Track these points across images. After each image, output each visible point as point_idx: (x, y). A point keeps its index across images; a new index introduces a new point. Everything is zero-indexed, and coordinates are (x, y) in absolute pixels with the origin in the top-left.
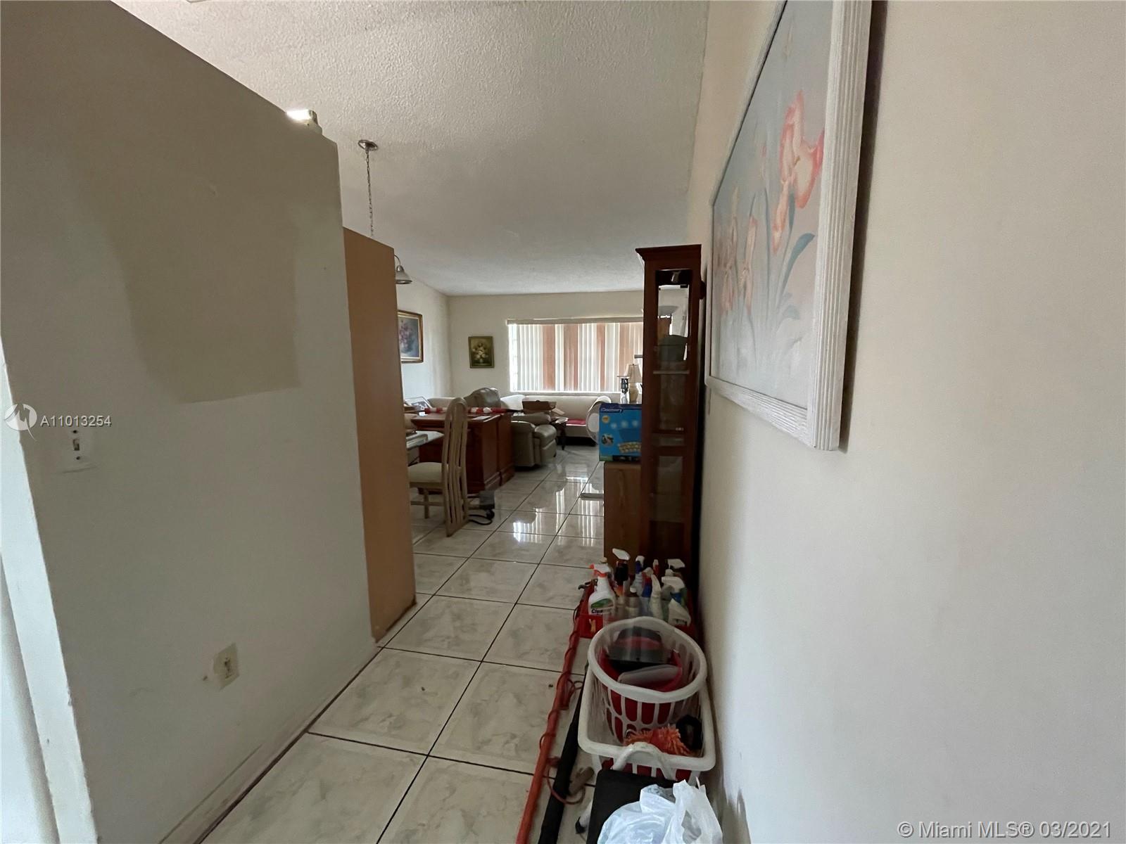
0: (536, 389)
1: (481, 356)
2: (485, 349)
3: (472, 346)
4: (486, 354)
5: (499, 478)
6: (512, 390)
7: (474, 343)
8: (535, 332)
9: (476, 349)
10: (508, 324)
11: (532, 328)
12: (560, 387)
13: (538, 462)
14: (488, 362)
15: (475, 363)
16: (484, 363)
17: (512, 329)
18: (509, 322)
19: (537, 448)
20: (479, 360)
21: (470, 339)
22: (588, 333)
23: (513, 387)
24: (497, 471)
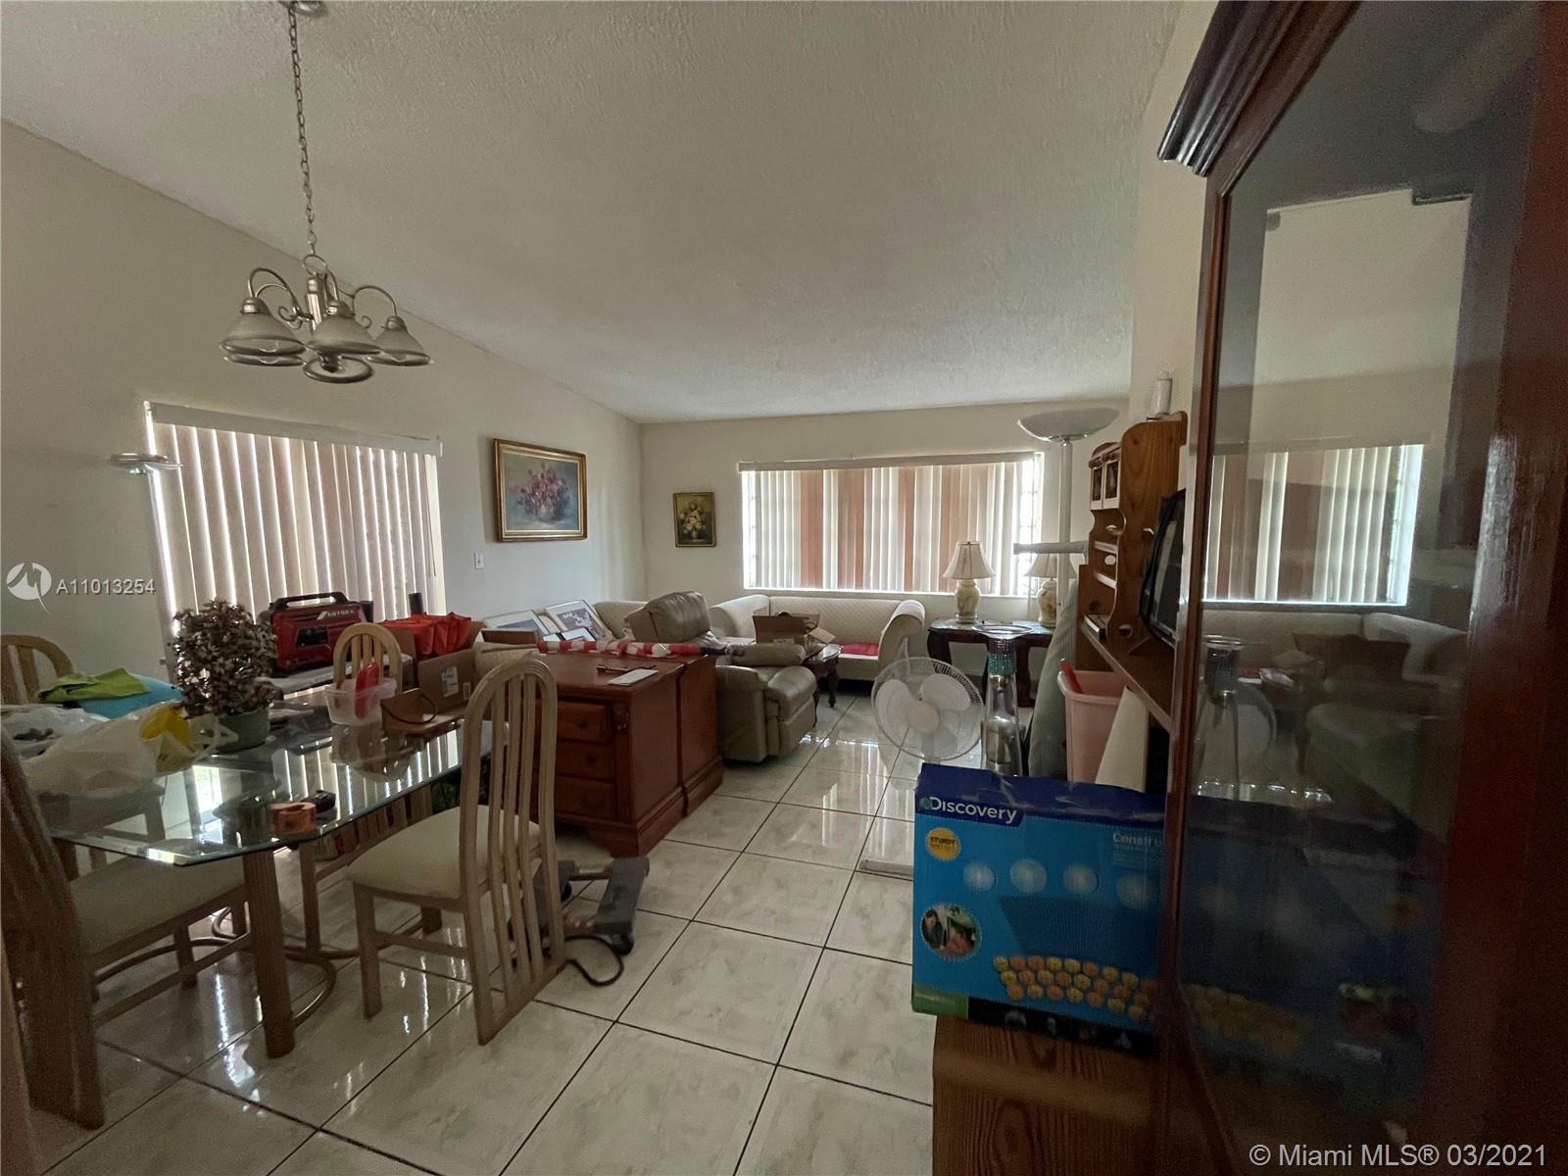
0: (789, 585)
1: (694, 526)
2: (700, 513)
3: (680, 508)
4: (703, 523)
5: (681, 801)
6: (746, 586)
7: (684, 503)
8: (785, 484)
9: (686, 514)
10: (740, 470)
11: (782, 476)
12: (830, 583)
13: (774, 751)
14: (705, 536)
15: (684, 539)
16: (699, 537)
17: (748, 478)
18: (743, 467)
19: (775, 722)
20: (690, 533)
21: (676, 496)
22: (884, 484)
23: (749, 580)
24: (678, 785)
